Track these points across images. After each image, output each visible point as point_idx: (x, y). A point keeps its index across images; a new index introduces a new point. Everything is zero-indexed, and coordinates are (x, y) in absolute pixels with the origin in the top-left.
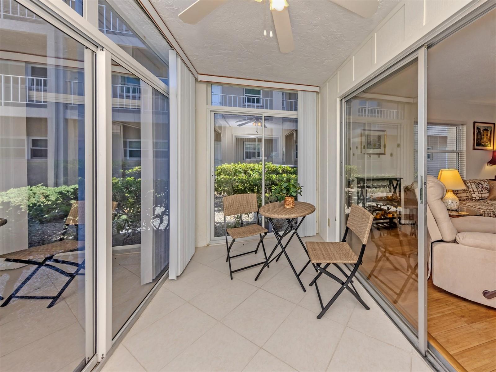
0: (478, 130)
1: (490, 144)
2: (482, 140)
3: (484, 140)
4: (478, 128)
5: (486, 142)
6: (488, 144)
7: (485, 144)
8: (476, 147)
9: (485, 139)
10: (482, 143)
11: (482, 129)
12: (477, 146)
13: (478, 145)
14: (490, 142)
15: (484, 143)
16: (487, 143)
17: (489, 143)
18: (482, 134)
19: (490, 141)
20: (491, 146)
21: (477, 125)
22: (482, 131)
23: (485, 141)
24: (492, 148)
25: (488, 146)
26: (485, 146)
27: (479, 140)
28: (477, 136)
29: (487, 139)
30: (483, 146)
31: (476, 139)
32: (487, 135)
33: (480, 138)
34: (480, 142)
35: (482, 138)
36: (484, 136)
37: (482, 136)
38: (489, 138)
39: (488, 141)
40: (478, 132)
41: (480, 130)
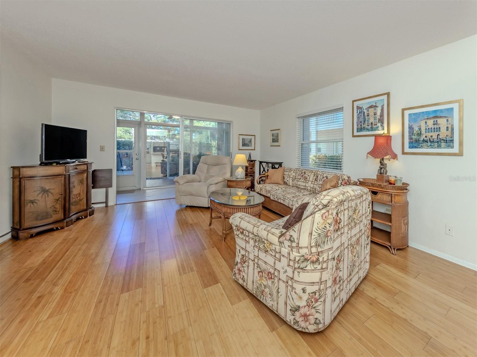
0: (359, 110)
1: (382, 126)
2: (366, 123)
3: (370, 122)
4: (358, 108)
5: (374, 124)
6: (378, 127)
7: (372, 128)
8: (356, 133)
9: (372, 120)
10: (367, 127)
11: (365, 107)
12: (358, 131)
13: (360, 129)
14: (382, 123)
15: (370, 126)
16: (376, 126)
17: (379, 125)
18: (366, 114)
20: (383, 129)
21: (356, 104)
22: (365, 111)
23: (372, 123)
24: (386, 131)
25: (378, 130)
26: (372, 130)
27: (361, 124)
28: (358, 118)
29: (376, 119)
30: (369, 131)
31: (357, 123)
32: (374, 115)
33: (363, 120)
34: (362, 125)
35: (366, 120)
36: (370, 116)
37: (366, 117)
38: (379, 117)
39: (378, 122)
40: (360, 112)
41: (363, 109)
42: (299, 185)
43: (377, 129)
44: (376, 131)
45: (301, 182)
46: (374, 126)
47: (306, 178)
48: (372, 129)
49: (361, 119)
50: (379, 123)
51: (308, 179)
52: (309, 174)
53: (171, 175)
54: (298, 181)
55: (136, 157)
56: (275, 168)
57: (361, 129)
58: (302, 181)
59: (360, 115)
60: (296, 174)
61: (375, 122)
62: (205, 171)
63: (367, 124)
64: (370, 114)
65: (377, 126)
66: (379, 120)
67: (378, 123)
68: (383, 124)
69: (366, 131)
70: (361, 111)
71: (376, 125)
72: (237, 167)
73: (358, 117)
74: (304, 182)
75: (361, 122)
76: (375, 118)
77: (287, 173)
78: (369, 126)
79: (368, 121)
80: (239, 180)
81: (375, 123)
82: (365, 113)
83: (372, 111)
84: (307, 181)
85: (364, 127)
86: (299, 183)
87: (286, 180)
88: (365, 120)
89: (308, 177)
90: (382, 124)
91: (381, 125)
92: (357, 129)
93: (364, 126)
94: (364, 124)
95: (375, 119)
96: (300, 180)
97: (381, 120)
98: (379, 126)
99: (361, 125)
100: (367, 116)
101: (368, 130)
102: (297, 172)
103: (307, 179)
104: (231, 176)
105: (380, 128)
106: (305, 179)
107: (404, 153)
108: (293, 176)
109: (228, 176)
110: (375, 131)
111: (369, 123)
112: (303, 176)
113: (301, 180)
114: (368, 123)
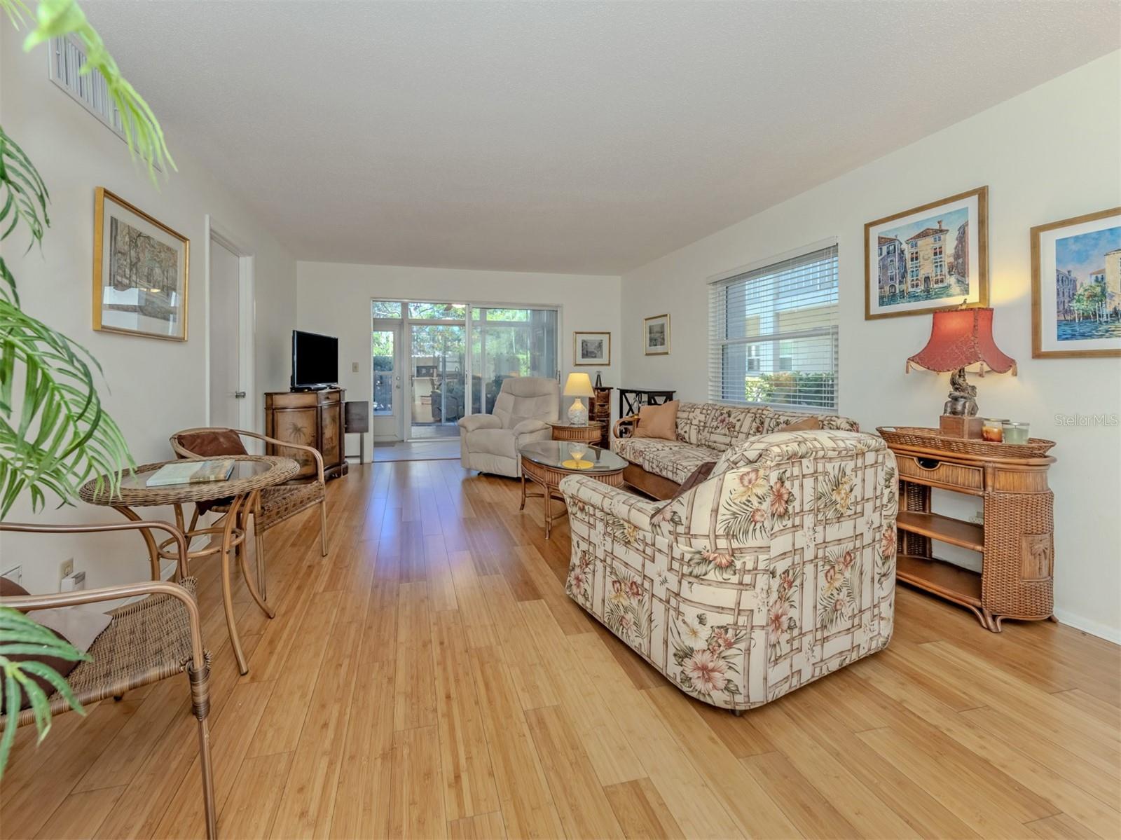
0: (885, 248)
2: (909, 278)
3: (923, 273)
4: (883, 240)
5: (933, 279)
6: (948, 287)
8: (875, 309)
9: (927, 269)
10: (911, 290)
11: (903, 239)
12: (882, 303)
15: (922, 288)
16: (940, 285)
17: (952, 280)
18: (908, 256)
19: (959, 269)
22: (905, 246)
23: (927, 278)
24: (973, 297)
25: (949, 296)
26: (928, 297)
27: (892, 283)
28: (883, 268)
29: (941, 265)
30: (919, 301)
31: (880, 282)
32: (935, 254)
33: (897, 271)
34: (897, 286)
35: (909, 271)
36: (921, 259)
37: (909, 264)
38: (952, 260)
39: (949, 272)
40: (888, 253)
41: (897, 243)
42: (715, 442)
43: (945, 291)
44: (941, 298)
45: (719, 434)
46: (935, 286)
47: (731, 427)
48: (928, 294)
49: (894, 270)
50: (951, 275)
51: (737, 428)
52: (741, 417)
53: (448, 420)
54: (713, 433)
55: (397, 383)
56: (656, 403)
57: (894, 295)
58: (723, 432)
59: (889, 260)
60: (708, 416)
61: (939, 274)
62: (510, 410)
63: (913, 280)
64: (921, 255)
65: (945, 284)
66: (951, 268)
67: (948, 276)
68: (963, 276)
69: (910, 302)
70: (892, 248)
71: (942, 281)
72: (572, 400)
73: (884, 265)
74: (725, 435)
75: (892, 279)
76: (935, 263)
77: (685, 415)
78: (917, 286)
79: (915, 273)
80: (576, 426)
81: (939, 277)
82: (906, 252)
83: (926, 246)
84: (736, 433)
85: (903, 291)
86: (714, 437)
87: (682, 429)
88: (906, 271)
89: (738, 424)
90: (960, 278)
91: (958, 281)
92: (881, 298)
93: (903, 287)
94: (901, 282)
95: (938, 265)
96: (715, 429)
97: (957, 267)
98: (950, 285)
99: (892, 286)
100: (912, 260)
101: (914, 297)
102: (709, 412)
103: (734, 428)
104: (560, 418)
105: (955, 289)
106: (728, 428)
107: (1038, 354)
108: (700, 421)
109: (553, 419)
110: (936, 298)
111: (919, 277)
112: (724, 420)
113: (718, 431)
114: (915, 278)
